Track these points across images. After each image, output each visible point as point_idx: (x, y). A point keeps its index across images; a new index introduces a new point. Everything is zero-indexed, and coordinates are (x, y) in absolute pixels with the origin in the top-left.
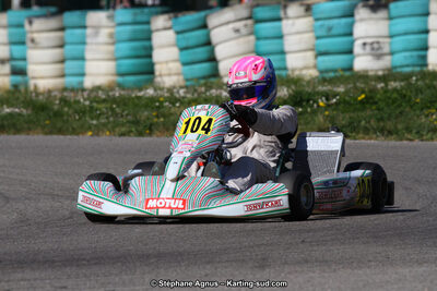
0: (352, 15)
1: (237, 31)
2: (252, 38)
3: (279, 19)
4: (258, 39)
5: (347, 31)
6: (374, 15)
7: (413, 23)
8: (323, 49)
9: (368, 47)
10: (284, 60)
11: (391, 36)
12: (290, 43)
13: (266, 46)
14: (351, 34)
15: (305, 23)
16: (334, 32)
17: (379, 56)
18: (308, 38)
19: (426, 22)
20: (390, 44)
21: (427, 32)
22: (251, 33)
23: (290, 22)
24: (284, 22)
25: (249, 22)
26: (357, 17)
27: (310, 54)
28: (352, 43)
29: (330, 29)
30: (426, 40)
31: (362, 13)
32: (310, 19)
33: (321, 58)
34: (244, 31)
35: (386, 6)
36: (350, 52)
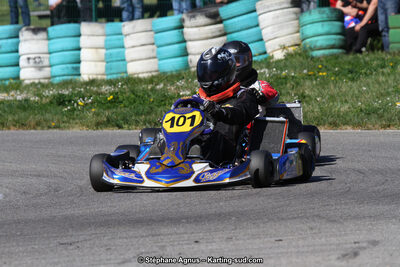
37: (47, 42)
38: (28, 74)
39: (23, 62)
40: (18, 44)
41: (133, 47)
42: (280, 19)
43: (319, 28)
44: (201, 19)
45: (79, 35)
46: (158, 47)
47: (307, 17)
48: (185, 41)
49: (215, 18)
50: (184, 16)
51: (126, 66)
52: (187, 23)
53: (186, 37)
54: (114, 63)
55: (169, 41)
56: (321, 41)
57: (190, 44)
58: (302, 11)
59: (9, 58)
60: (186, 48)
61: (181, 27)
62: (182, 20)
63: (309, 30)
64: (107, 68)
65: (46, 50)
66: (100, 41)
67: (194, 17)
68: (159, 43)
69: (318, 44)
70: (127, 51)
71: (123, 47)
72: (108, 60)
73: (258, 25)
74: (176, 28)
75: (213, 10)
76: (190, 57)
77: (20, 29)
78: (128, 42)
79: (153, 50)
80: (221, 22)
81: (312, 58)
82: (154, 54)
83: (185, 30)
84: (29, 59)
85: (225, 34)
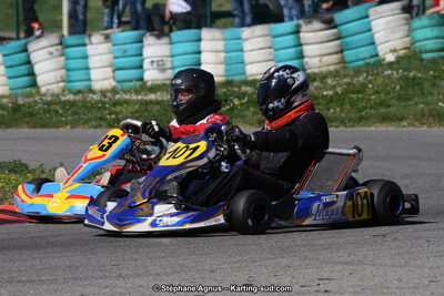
0: (141, 41)
1: (51, 53)
2: (62, 58)
3: (85, 45)
4: (67, 59)
5: (138, 52)
6: (158, 42)
7: (190, 47)
8: (120, 66)
9: (155, 64)
10: (89, 74)
11: (172, 56)
12: (93, 62)
13: (73, 64)
14: (141, 55)
15: (105, 47)
16: (128, 53)
17: (163, 70)
18: (107, 58)
19: (199, 46)
20: (172, 62)
21: (200, 52)
22: (62, 55)
23: (93, 47)
24: (89, 47)
25: (59, 47)
26: (145, 43)
27: (109, 69)
28: (142, 60)
29: (125, 51)
30: (199, 59)
31: (149, 40)
32: (110, 45)
33: (118, 73)
34: (56, 53)
35: (168, 35)
36: (141, 67)
37: (169, 46)
38: (151, 75)
39: (146, 65)
40: (142, 48)
41: (252, 50)
42: (392, 25)
43: (429, 33)
44: (317, 25)
45: (200, 40)
46: (276, 50)
47: (417, 23)
48: (301, 45)
49: (330, 24)
50: (301, 22)
51: (244, 68)
52: (304, 28)
53: (303, 41)
54: (234, 66)
55: (285, 45)
56: (430, 44)
57: (305, 48)
58: (412, 17)
59: (134, 61)
60: (301, 52)
61: (297, 32)
62: (299, 26)
63: (420, 34)
64: (226, 70)
65: (168, 54)
66: (220, 45)
67: (310, 22)
68: (276, 47)
69: (428, 48)
70: (246, 55)
71: (242, 50)
72: (227, 62)
73: (370, 30)
74: (292, 33)
75: (328, 16)
76: (305, 60)
77: (144, 35)
78: (247, 46)
79: (270, 54)
80: (335, 27)
81: (422, 60)
82: (271, 57)
83: (302, 35)
84: (152, 62)
85: (339, 38)
